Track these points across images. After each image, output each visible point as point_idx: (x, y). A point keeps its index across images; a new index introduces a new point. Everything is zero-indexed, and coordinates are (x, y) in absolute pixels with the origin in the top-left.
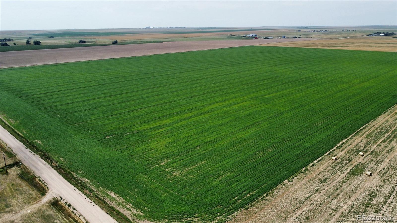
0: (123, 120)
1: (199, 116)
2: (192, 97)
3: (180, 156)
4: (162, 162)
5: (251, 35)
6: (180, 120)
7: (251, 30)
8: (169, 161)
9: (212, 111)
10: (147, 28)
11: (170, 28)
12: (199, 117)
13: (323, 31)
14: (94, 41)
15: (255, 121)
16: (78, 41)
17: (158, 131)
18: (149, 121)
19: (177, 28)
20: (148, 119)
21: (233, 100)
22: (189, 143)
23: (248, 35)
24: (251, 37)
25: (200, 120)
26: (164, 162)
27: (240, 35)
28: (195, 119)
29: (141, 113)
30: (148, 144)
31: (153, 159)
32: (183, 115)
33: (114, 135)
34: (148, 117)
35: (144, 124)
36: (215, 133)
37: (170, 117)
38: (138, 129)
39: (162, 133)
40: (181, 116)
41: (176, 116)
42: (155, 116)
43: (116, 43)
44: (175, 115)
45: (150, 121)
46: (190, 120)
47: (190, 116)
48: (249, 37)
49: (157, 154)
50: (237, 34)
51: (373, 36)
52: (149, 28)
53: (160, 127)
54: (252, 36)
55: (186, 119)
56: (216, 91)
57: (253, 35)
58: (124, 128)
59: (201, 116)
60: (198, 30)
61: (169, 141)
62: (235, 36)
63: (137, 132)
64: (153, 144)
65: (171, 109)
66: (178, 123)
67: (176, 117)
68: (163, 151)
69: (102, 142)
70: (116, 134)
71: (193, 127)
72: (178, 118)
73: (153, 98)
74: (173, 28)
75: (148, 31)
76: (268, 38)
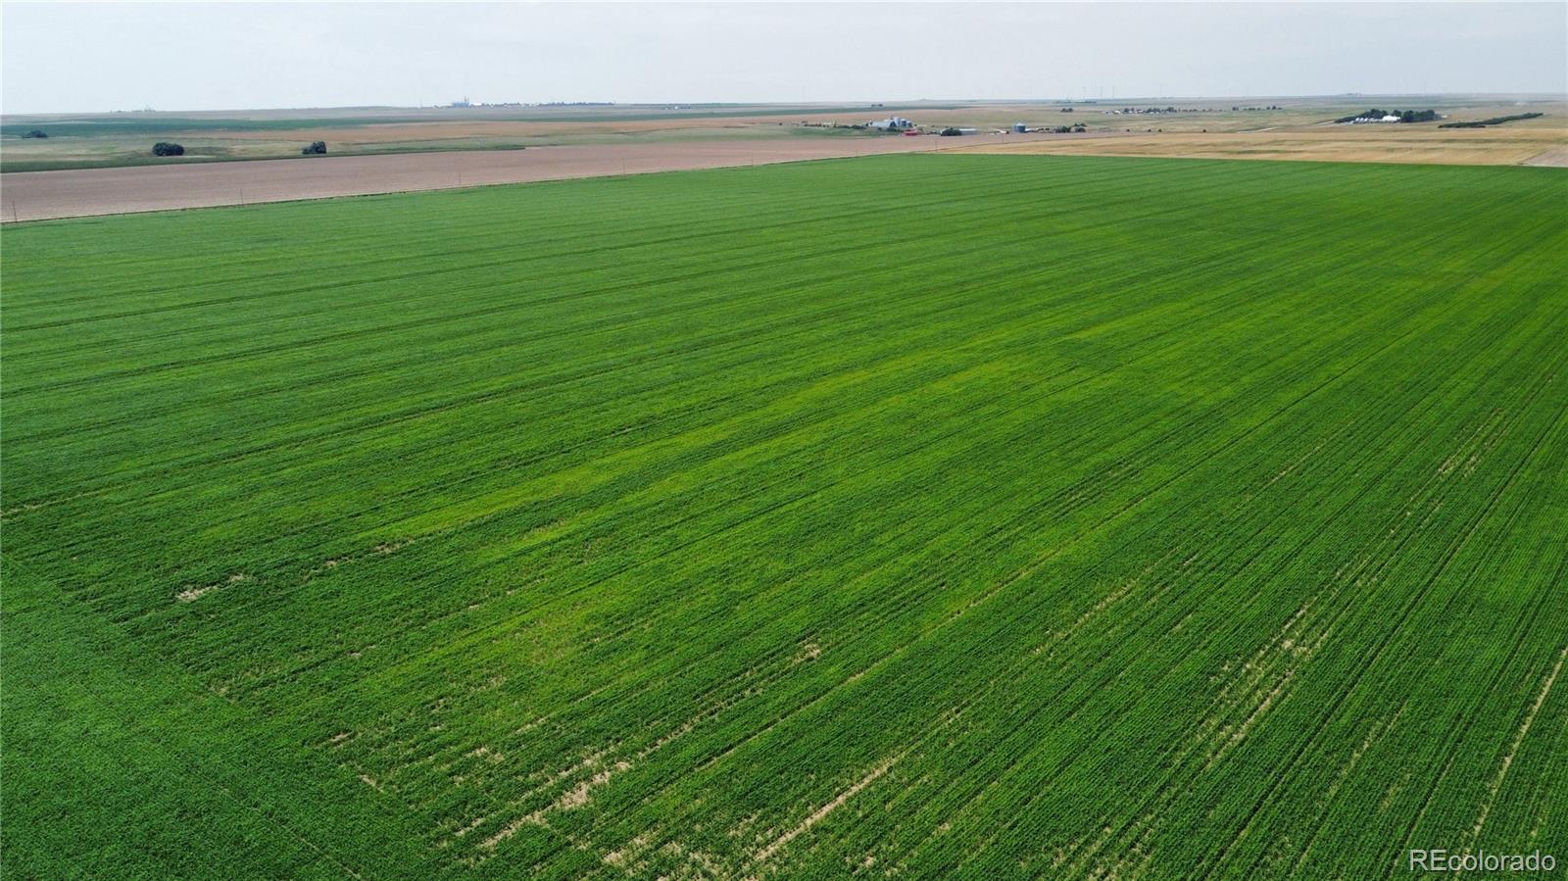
0: (309, 478)
1: (760, 441)
2: (695, 347)
3: (696, 720)
4: (569, 784)
5: (886, 124)
6: (659, 470)
7: (879, 107)
8: (623, 766)
9: (823, 412)
10: (455, 105)
11: (553, 104)
12: (764, 446)
13: (1158, 110)
14: (221, 146)
15: (1093, 460)
16: (149, 147)
17: (527, 542)
18: (467, 483)
19: (580, 104)
20: (461, 467)
21: (920, 358)
22: (743, 614)
23: (875, 124)
24: (888, 130)
25: (772, 467)
26: (588, 779)
27: (844, 124)
28: (741, 458)
29: (423, 436)
30: (465, 632)
31: (499, 758)
32: (670, 437)
33: (233, 579)
34: (462, 460)
35: (440, 500)
36: (886, 537)
37: (595, 452)
38: (396, 531)
39: (553, 549)
40: (658, 443)
41: (627, 446)
42: (503, 449)
43: (319, 150)
44: (622, 440)
45: (473, 477)
46: (712, 464)
47: (709, 441)
48: (880, 129)
49: (530, 715)
50: (829, 121)
51: (1356, 123)
52: (464, 105)
53: (541, 514)
54: (893, 124)
55: (690, 459)
56: (816, 318)
57: (896, 122)
58: (309, 531)
59: (777, 442)
60: (667, 111)
61: (608, 605)
62: (822, 129)
63: (388, 551)
64: (497, 631)
65: (596, 408)
66: (645, 486)
67: (627, 453)
68: (574, 685)
69: (136, 633)
70: (246, 573)
71: (743, 509)
72: (639, 456)
73: (490, 357)
74: (563, 104)
75: (461, 114)
76: (958, 133)
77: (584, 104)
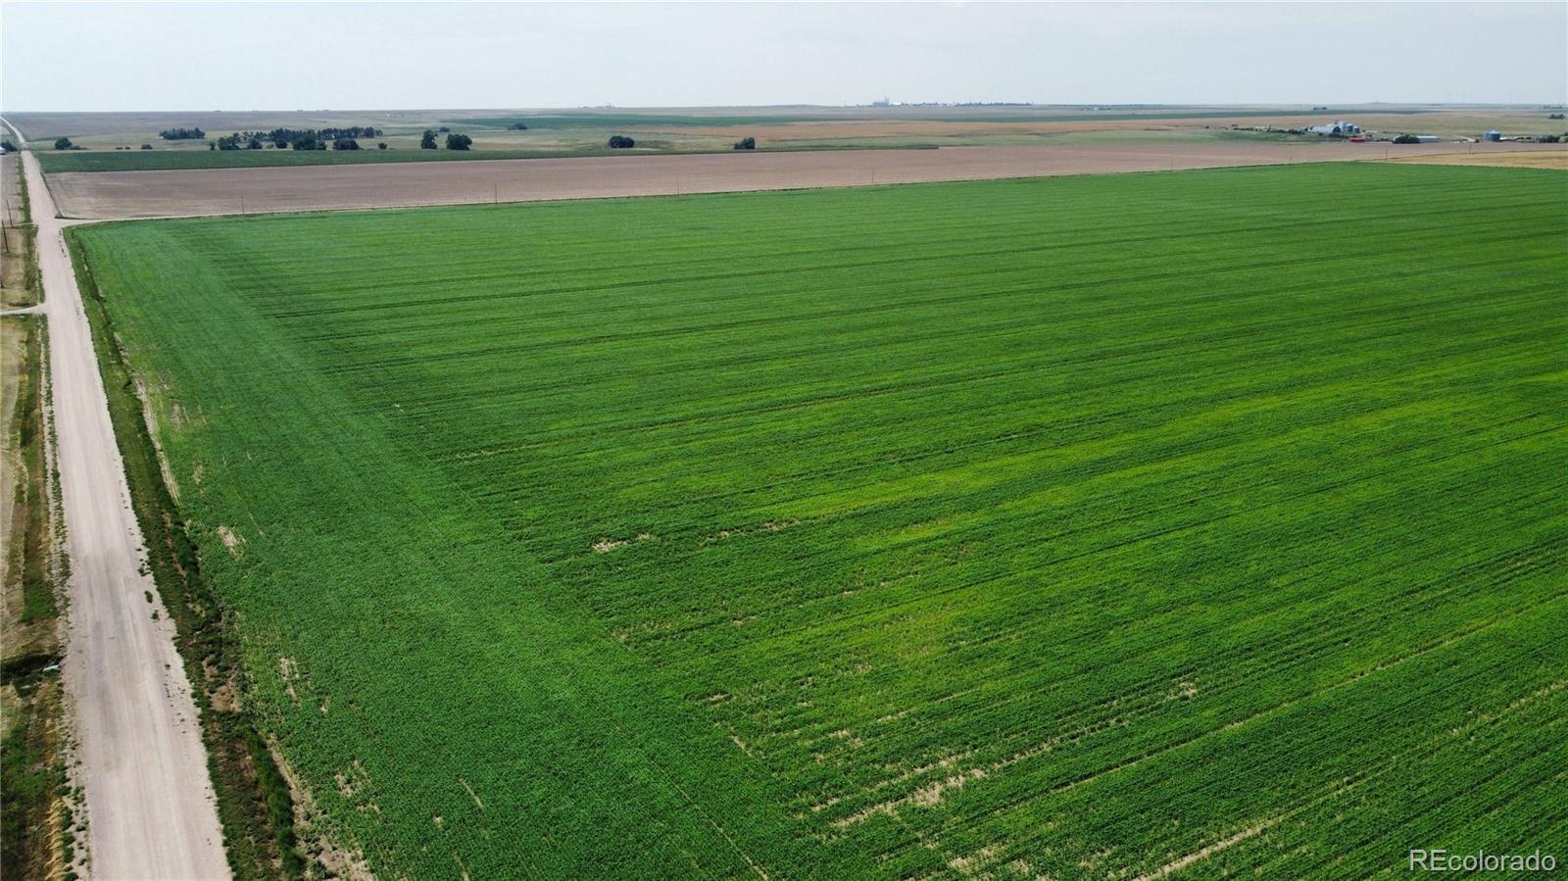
0: (711, 452)
1: (1151, 461)
2: (1092, 358)
3: (1056, 741)
4: (923, 782)
5: (1329, 129)
6: (1043, 480)
7: (1323, 111)
8: (978, 774)
9: (1226, 436)
10: (876, 105)
11: (971, 104)
12: (1155, 467)
14: (665, 140)
15: (1549, 524)
16: (606, 140)
17: (903, 537)
18: (854, 471)
19: (997, 104)
20: (848, 456)
21: (1344, 389)
22: (1115, 640)
23: (1315, 129)
24: (1331, 135)
25: (1162, 489)
26: (942, 779)
27: (1279, 129)
28: (1132, 476)
29: (816, 423)
30: (838, 616)
31: (858, 743)
32: (1056, 448)
33: (641, 537)
34: (849, 450)
35: (828, 486)
36: (1284, 580)
37: (977, 455)
38: (785, 511)
39: (927, 547)
40: (1042, 454)
41: (1011, 452)
42: (890, 444)
43: (748, 145)
44: (1005, 446)
45: (859, 467)
46: (1097, 480)
47: (1096, 457)
48: (1321, 134)
49: (891, 707)
50: (1262, 124)
52: (885, 105)
53: (921, 511)
54: (1337, 130)
55: (1072, 473)
56: (1228, 336)
57: (1341, 127)
58: (708, 501)
59: (1170, 464)
60: (1086, 112)
61: (978, 610)
62: (1254, 133)
63: (775, 529)
64: (867, 619)
65: (983, 411)
66: (1024, 495)
67: (1010, 460)
68: (938, 683)
69: (558, 575)
70: (651, 533)
71: (1125, 531)
72: (1022, 464)
73: (885, 352)
74: (980, 104)
75: (882, 114)
76: (1415, 141)
77: (1002, 104)
